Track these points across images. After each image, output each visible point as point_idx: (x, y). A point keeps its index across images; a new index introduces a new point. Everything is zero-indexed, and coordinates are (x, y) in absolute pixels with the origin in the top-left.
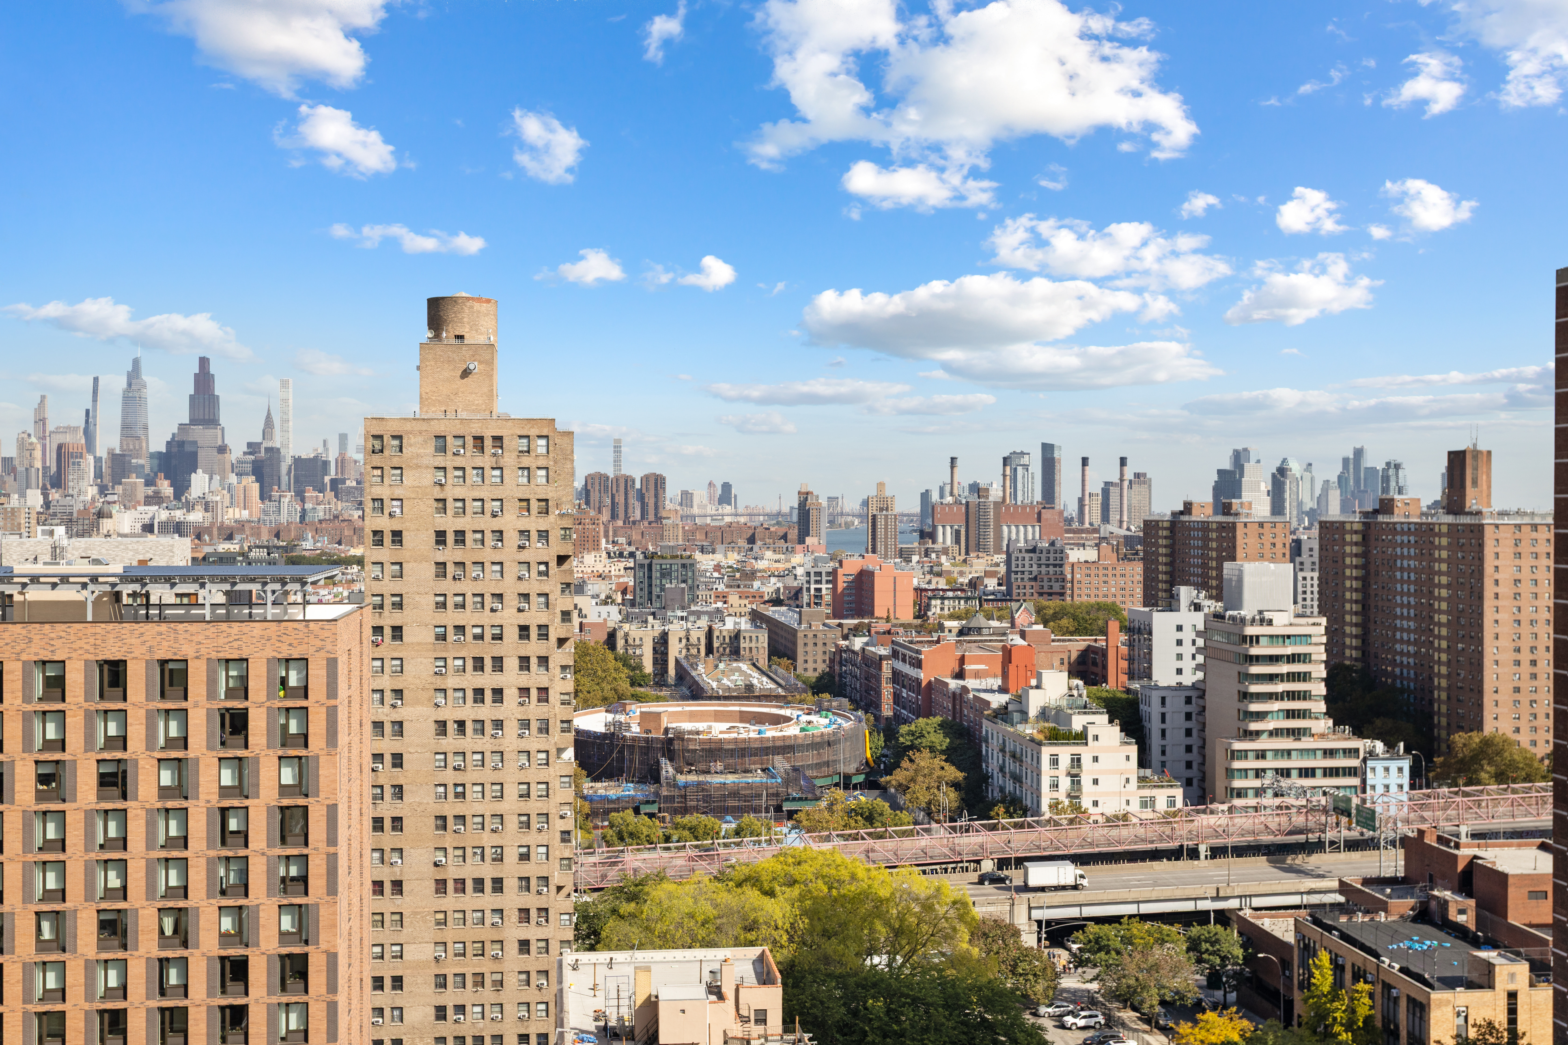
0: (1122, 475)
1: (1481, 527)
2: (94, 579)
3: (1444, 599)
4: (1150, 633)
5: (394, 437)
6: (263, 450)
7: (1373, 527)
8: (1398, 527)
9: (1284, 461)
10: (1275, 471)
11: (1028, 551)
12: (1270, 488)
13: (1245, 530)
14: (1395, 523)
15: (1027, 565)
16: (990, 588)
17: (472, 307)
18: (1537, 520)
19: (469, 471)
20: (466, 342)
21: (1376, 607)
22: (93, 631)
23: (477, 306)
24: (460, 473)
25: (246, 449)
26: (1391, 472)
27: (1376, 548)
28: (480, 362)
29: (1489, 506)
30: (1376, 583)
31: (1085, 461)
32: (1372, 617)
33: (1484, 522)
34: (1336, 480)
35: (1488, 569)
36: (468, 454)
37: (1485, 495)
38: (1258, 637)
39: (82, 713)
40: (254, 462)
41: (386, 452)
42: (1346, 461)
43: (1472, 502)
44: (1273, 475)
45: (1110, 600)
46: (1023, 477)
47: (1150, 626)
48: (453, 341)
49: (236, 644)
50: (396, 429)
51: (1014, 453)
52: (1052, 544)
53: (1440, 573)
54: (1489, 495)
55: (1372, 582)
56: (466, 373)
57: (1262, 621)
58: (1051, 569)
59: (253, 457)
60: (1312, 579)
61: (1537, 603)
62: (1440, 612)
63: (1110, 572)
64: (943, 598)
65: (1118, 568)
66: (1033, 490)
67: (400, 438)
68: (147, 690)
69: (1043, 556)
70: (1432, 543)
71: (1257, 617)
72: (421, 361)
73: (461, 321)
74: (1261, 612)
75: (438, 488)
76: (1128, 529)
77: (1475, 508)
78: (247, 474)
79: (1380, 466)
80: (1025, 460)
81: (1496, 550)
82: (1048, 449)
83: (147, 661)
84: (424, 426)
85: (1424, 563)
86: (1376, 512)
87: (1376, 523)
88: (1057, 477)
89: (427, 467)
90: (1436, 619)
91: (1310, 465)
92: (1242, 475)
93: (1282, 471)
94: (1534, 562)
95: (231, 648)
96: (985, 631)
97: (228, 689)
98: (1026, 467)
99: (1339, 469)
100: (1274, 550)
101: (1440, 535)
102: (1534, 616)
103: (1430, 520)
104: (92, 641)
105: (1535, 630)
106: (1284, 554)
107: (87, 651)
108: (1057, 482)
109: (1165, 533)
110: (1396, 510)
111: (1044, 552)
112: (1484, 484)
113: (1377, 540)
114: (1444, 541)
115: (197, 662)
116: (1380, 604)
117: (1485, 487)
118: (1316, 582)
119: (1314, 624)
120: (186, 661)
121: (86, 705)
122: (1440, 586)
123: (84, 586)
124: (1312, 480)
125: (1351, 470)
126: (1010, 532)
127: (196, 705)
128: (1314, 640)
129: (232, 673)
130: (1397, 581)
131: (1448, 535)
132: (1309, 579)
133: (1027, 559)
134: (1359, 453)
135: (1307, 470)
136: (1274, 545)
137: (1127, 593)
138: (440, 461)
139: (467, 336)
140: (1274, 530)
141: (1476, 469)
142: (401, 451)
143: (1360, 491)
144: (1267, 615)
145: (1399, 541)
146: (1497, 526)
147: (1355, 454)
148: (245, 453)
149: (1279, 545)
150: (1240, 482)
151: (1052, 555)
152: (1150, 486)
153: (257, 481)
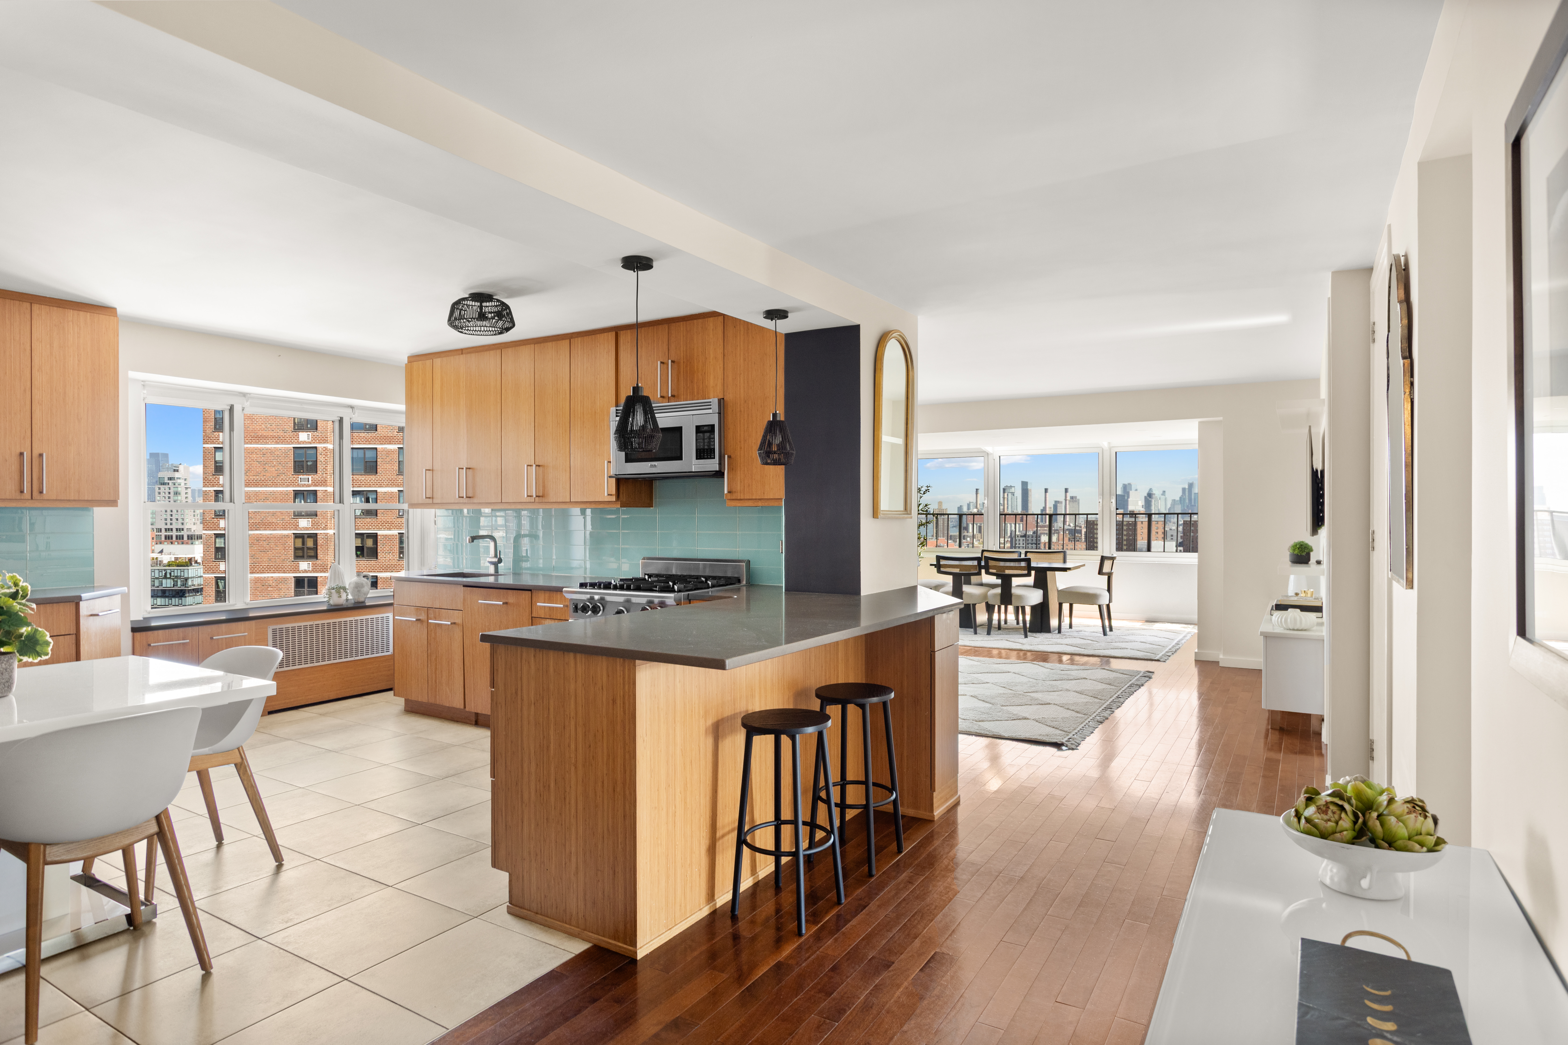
0: (1066, 497)
9: (1151, 489)
10: (1146, 495)
11: (1021, 536)
12: (1144, 504)
13: (1142, 525)
15: (1021, 544)
31: (1046, 490)
34: (1179, 499)
42: (1184, 489)
44: (1145, 497)
46: (1012, 499)
51: (1007, 486)
52: (1033, 533)
65: (1069, 545)
66: (1017, 505)
69: (1030, 539)
76: (1069, 525)
80: (1012, 490)
82: (1025, 485)
88: (1029, 499)
91: (1164, 492)
92: (1128, 497)
93: (1150, 495)
98: (1013, 494)
99: (1180, 494)
100: (1157, 536)
108: (1029, 501)
111: (1030, 537)
124: (1166, 499)
125: (1187, 494)
126: (1011, 527)
133: (1021, 540)
135: (1162, 495)
143: (1192, 506)
147: (1189, 486)
150: (1127, 501)
151: (1034, 539)
152: (1079, 503)
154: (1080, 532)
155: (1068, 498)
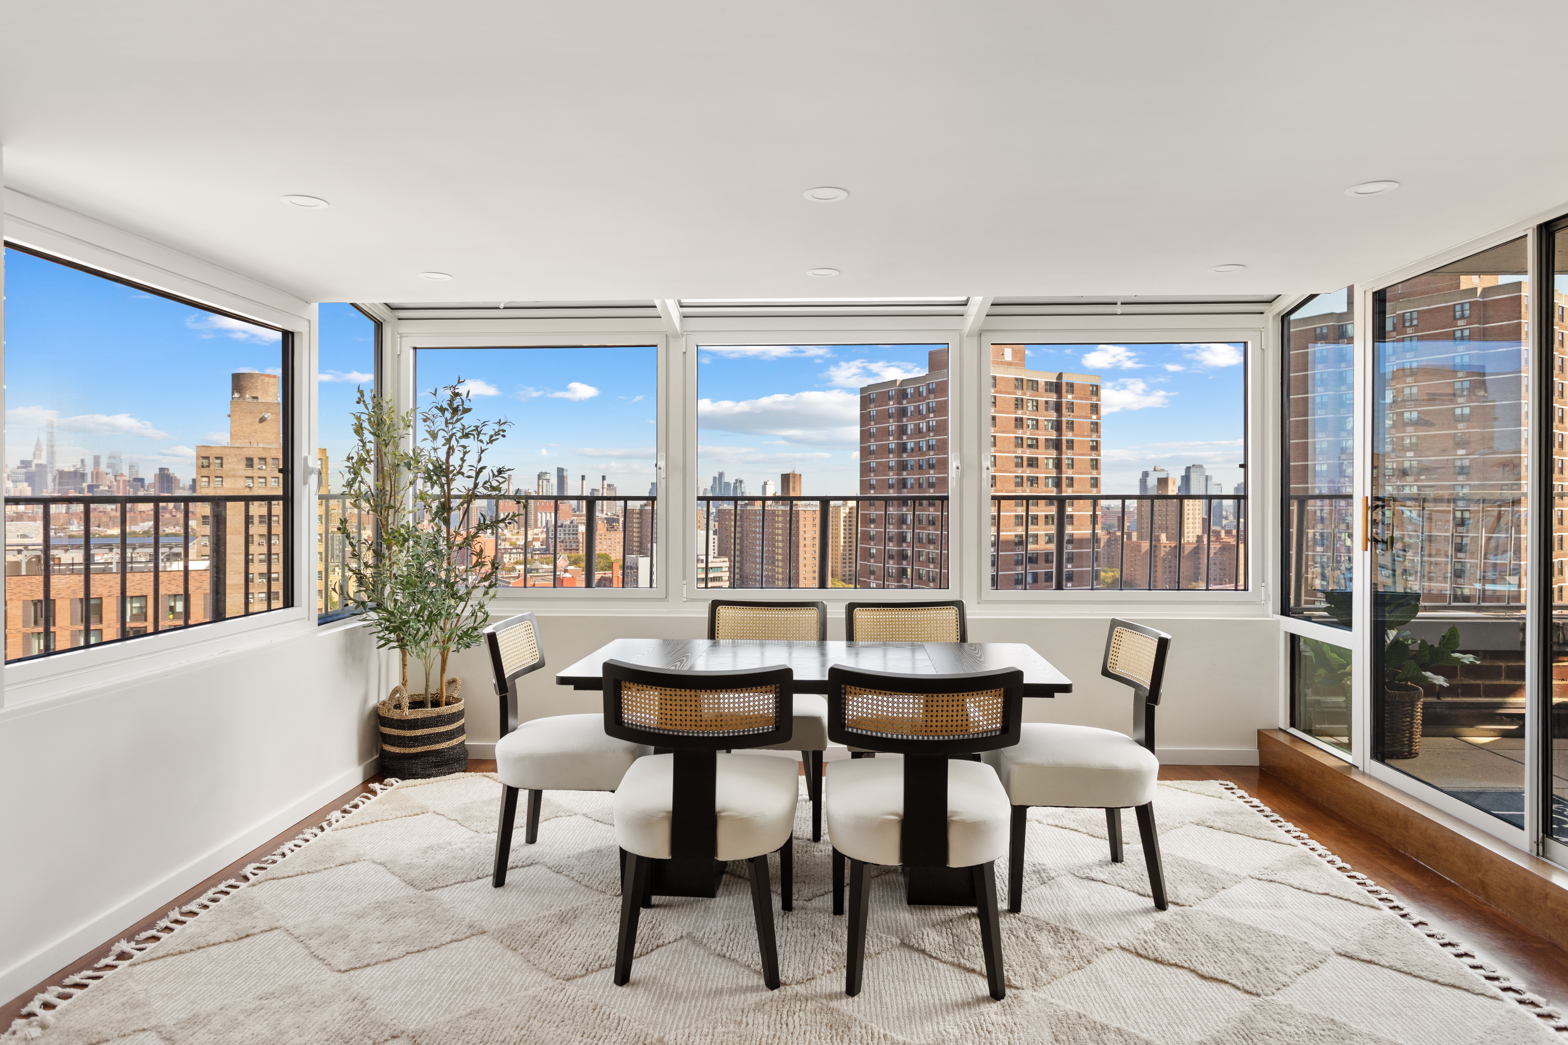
0: (603, 485)
2: (26, 547)
3: (780, 548)
4: (637, 569)
5: (217, 458)
6: (34, 466)
7: (745, 512)
8: (756, 512)
14: (755, 510)
16: (536, 547)
17: (263, 380)
19: (269, 479)
20: (259, 401)
21: (747, 552)
22: (30, 581)
23: (267, 380)
24: (263, 480)
25: (19, 465)
26: (738, 484)
27: (747, 523)
28: (272, 413)
31: (583, 477)
35: (801, 532)
36: (269, 469)
39: (21, 635)
40: (26, 473)
41: (212, 467)
42: (715, 478)
45: (603, 552)
46: (547, 486)
47: (637, 564)
48: (251, 400)
49: (138, 587)
50: (218, 453)
51: (542, 473)
52: (572, 522)
53: (778, 535)
56: (262, 420)
58: (571, 536)
59: (25, 470)
62: (778, 554)
63: (603, 537)
64: (510, 553)
67: (221, 458)
68: (71, 618)
69: (567, 529)
70: (774, 520)
72: (232, 411)
73: (256, 388)
75: (248, 489)
76: (606, 514)
78: (22, 481)
79: (732, 482)
80: (547, 477)
82: (560, 471)
83: (71, 600)
84: (238, 452)
87: (746, 510)
89: (240, 477)
95: (135, 589)
96: (540, 571)
97: (132, 615)
98: (548, 480)
99: (712, 483)
101: (778, 516)
104: (29, 587)
106: (704, 527)
107: (25, 595)
108: (566, 486)
109: (637, 516)
111: (567, 527)
113: (747, 518)
114: (780, 519)
115: (110, 599)
116: (749, 551)
119: (723, 561)
120: (101, 598)
121: (24, 630)
122: (778, 541)
123: (20, 552)
127: (109, 627)
128: (724, 569)
129: (135, 605)
131: (782, 516)
134: (721, 475)
137: (612, 548)
138: (249, 472)
139: (260, 397)
141: (794, 483)
142: (222, 466)
145: (758, 519)
148: (19, 468)
151: (571, 529)
153: (30, 485)
154: (617, 521)
155: (606, 486)
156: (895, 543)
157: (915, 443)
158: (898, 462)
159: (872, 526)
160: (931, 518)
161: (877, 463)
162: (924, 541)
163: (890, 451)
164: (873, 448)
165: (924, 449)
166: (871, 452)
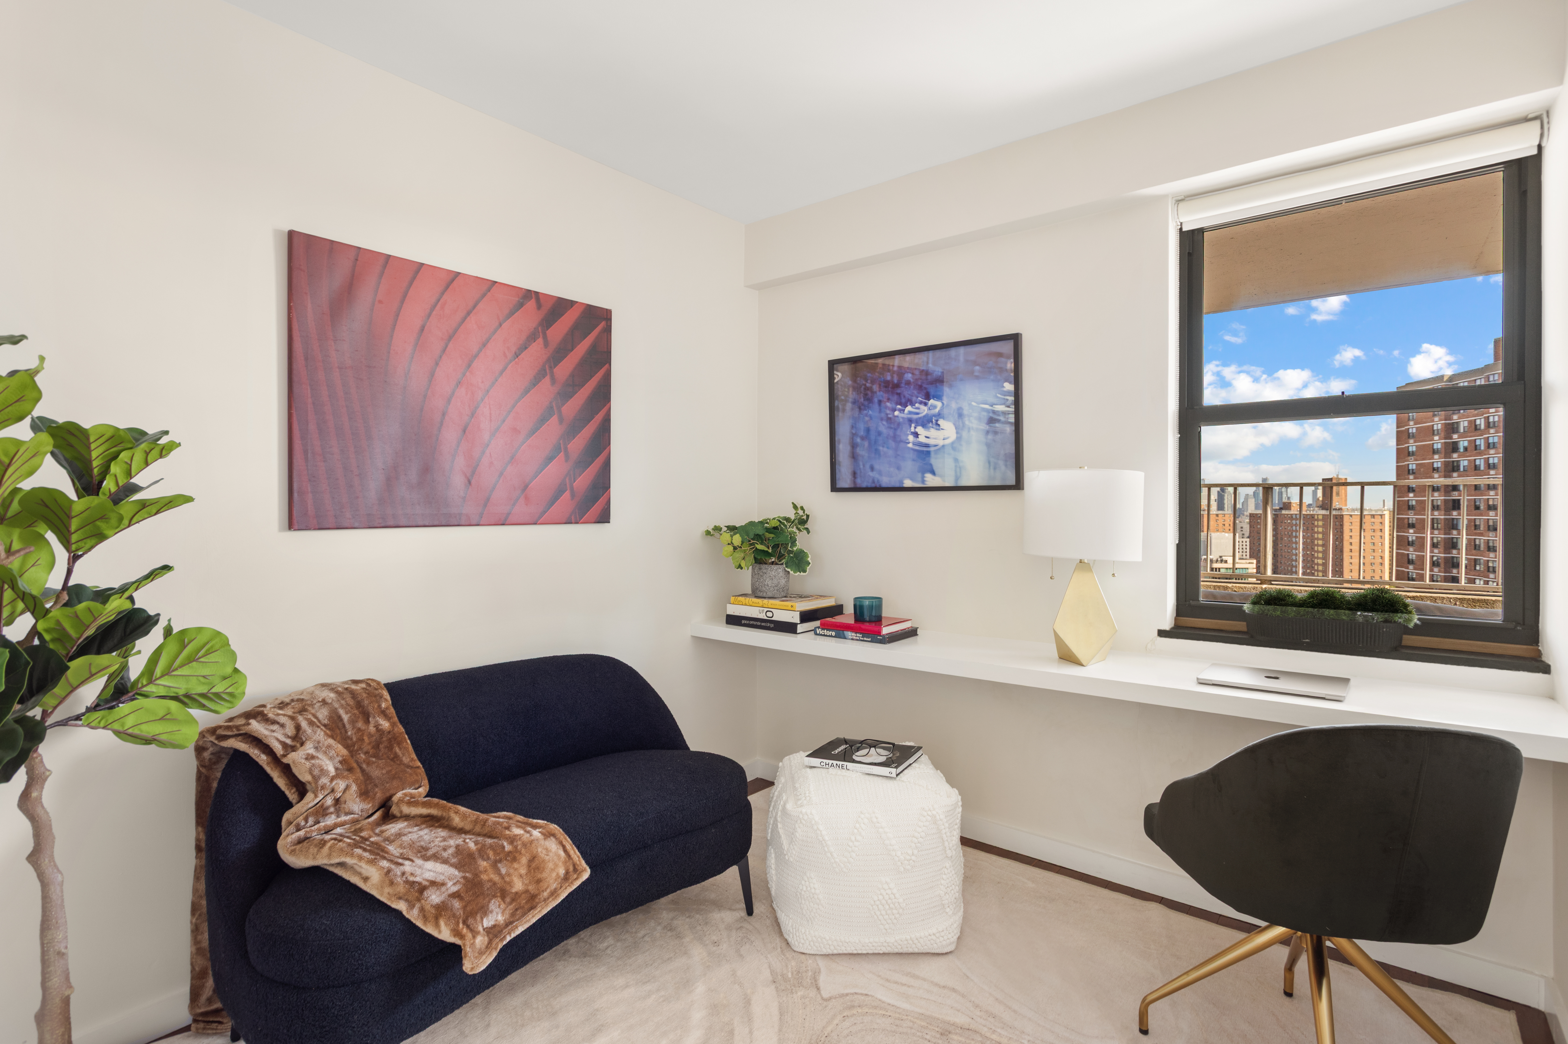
1: (1342, 517)
3: (1320, 552)
7: (1279, 516)
8: (1294, 517)
14: (1292, 515)
18: (1373, 513)
21: (1281, 555)
27: (1281, 526)
29: (1346, 505)
30: (1281, 544)
32: (1279, 560)
33: (1344, 513)
35: (1346, 537)
37: (1343, 500)
38: (1219, 569)
43: (1336, 504)
53: (1318, 539)
54: (1346, 500)
55: (1279, 543)
57: (1222, 561)
60: (1246, 542)
61: (1374, 554)
62: (1318, 558)
70: (1313, 524)
71: (1219, 559)
74: (1221, 557)
77: (1338, 507)
81: (1350, 528)
85: (1309, 534)
86: (1281, 509)
87: (1281, 514)
90: (1316, 562)
94: (1373, 534)
101: (1318, 520)
102: (1373, 561)
103: (1312, 513)
105: (1374, 568)
106: (1230, 530)
110: (1292, 508)
112: (1343, 494)
113: (1282, 522)
114: (1320, 523)
116: (1284, 554)
117: (1343, 496)
118: (1248, 544)
119: (1250, 563)
122: (1318, 545)
130: (1293, 543)
131: (1323, 520)
132: (1244, 542)
136: (1224, 525)
140: (1224, 518)
141: (1339, 487)
144: (1224, 558)
145: (1294, 523)
146: (1351, 516)
149: (1227, 525)
156: (1442, 550)
157: (1469, 441)
158: (1446, 464)
159: (1411, 531)
160: (1491, 523)
161: (1417, 465)
162: (1482, 549)
163: (1435, 452)
164: (1412, 449)
165: (1482, 448)
166: (1410, 454)
